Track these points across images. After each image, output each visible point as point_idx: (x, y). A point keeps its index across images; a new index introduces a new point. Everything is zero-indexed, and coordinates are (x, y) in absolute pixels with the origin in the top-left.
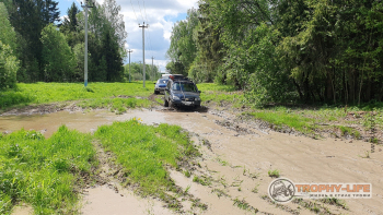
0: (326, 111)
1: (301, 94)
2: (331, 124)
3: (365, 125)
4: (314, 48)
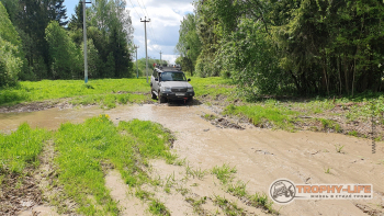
0: (316, 102)
1: (298, 85)
2: (313, 117)
3: (348, 118)
4: (305, 37)
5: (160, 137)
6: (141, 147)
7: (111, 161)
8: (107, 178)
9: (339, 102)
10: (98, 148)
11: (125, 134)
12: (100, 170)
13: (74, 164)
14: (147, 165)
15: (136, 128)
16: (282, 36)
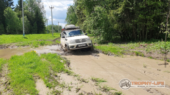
0: (131, 44)
1: (121, 37)
2: (131, 51)
3: (147, 51)
4: (125, 15)
5: (62, 61)
6: (53, 67)
7: (38, 74)
8: (37, 84)
9: (141, 44)
10: (31, 68)
11: (44, 60)
12: (33, 80)
13: (19, 77)
14: (56, 76)
15: (50, 57)
16: (115, 15)
